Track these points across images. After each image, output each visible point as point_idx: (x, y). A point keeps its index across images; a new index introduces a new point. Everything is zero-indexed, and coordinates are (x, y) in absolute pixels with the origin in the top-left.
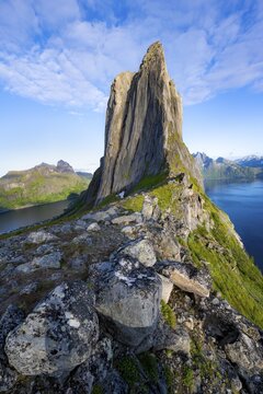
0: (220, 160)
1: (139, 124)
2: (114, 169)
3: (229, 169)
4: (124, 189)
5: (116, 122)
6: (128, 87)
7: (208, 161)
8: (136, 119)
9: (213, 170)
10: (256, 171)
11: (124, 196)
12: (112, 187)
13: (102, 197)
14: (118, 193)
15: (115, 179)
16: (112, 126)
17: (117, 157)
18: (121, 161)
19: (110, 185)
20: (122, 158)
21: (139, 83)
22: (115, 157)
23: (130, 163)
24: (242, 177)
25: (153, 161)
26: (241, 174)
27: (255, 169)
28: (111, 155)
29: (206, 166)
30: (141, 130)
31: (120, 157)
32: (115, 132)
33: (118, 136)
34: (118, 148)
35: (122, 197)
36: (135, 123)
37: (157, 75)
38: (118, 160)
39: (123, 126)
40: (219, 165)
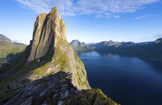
0: (83, 43)
2: (36, 50)
3: (86, 47)
4: (40, 58)
5: (38, 32)
6: (44, 19)
7: (79, 43)
8: (46, 33)
9: (81, 46)
10: (93, 48)
11: (40, 61)
12: (35, 57)
13: (30, 60)
14: (37, 59)
15: (36, 54)
16: (36, 34)
17: (38, 46)
18: (39, 47)
19: (34, 56)
20: (40, 46)
21: (48, 22)
22: (37, 46)
23: (43, 48)
24: (89, 50)
25: (51, 50)
26: (89, 49)
27: (93, 47)
28: (35, 44)
29: (79, 45)
30: (48, 37)
31: (39, 46)
32: (37, 36)
33: (39, 38)
34: (38, 42)
35: (39, 61)
36: (46, 35)
37: (54, 21)
38: (38, 47)
39: (41, 34)
40: (83, 45)
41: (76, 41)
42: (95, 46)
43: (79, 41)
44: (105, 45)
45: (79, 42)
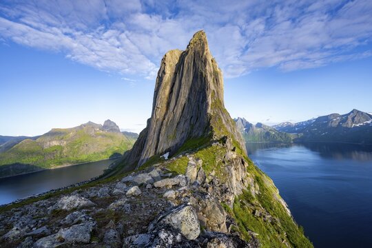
0: (259, 125)
1: (185, 92)
2: (160, 130)
3: (268, 134)
4: (168, 150)
5: (165, 88)
6: (177, 61)
7: (248, 126)
8: (183, 87)
9: (254, 134)
10: (292, 136)
11: (168, 157)
12: (156, 148)
13: (146, 157)
14: (162, 154)
15: (160, 140)
16: (161, 92)
17: (164, 119)
18: (167, 123)
19: (155, 146)
20: (168, 120)
21: (186, 58)
22: (161, 119)
23: (176, 125)
24: (280, 142)
25: (198, 124)
26: (279, 139)
27: (292, 134)
28: (158, 117)
29: (247, 130)
30: (187, 96)
31: (166, 119)
32: (163, 97)
33: (165, 101)
34: (164, 111)
35: (166, 158)
36: (182, 90)
37: (201, 53)
38: (165, 122)
39: (171, 92)
40: (259, 129)
41: (240, 121)
42: (298, 132)
43: (247, 120)
44: (334, 125)
45: (247, 123)
